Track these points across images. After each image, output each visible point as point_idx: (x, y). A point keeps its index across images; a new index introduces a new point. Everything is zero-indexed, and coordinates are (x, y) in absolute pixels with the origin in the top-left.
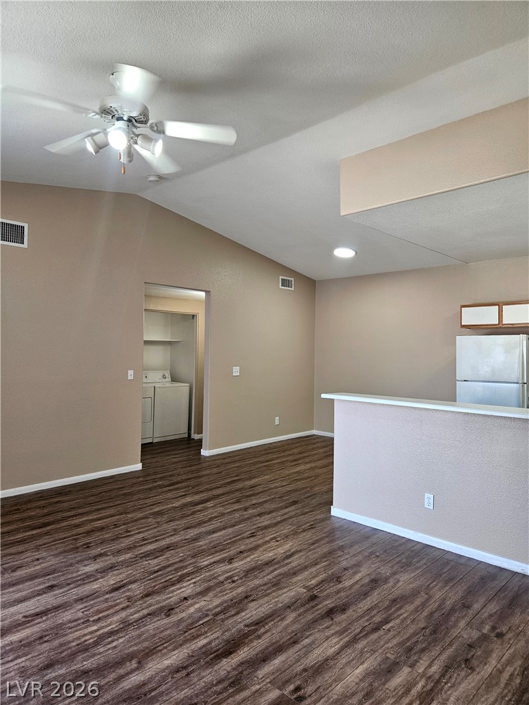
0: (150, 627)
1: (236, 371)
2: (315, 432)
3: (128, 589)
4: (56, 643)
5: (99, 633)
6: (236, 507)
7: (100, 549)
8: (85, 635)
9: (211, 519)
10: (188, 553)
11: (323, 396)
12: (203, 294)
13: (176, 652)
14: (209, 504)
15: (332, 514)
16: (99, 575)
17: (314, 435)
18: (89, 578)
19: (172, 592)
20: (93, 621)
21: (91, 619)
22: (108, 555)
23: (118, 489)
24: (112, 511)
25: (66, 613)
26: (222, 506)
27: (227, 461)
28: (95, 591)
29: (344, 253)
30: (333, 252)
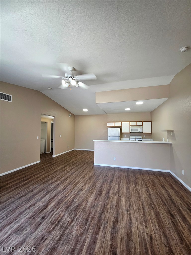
0: (81, 194)
1: (60, 136)
2: (75, 149)
3: (68, 188)
4: (64, 203)
5: (71, 198)
6: (73, 167)
7: (51, 182)
8: (69, 199)
9: (71, 170)
10: (73, 178)
11: (93, 141)
12: (53, 117)
13: (91, 196)
14: (67, 167)
15: (94, 165)
16: (57, 187)
17: (75, 150)
18: (55, 188)
19: (78, 186)
20: (67, 196)
21: (66, 196)
22: (54, 182)
23: (39, 167)
24: (44, 173)
25: (59, 197)
26: (70, 167)
27: (61, 157)
28: (60, 190)
29: (85, 110)
30: (83, 110)
